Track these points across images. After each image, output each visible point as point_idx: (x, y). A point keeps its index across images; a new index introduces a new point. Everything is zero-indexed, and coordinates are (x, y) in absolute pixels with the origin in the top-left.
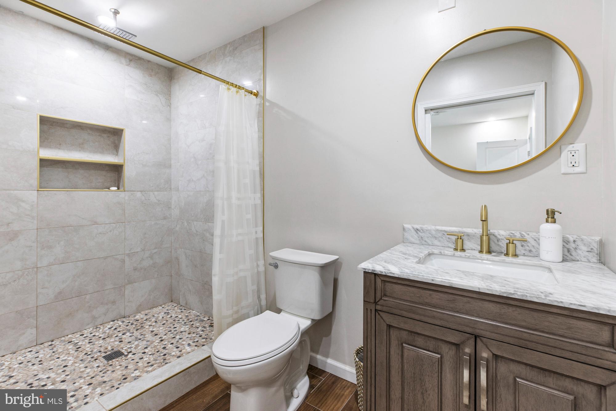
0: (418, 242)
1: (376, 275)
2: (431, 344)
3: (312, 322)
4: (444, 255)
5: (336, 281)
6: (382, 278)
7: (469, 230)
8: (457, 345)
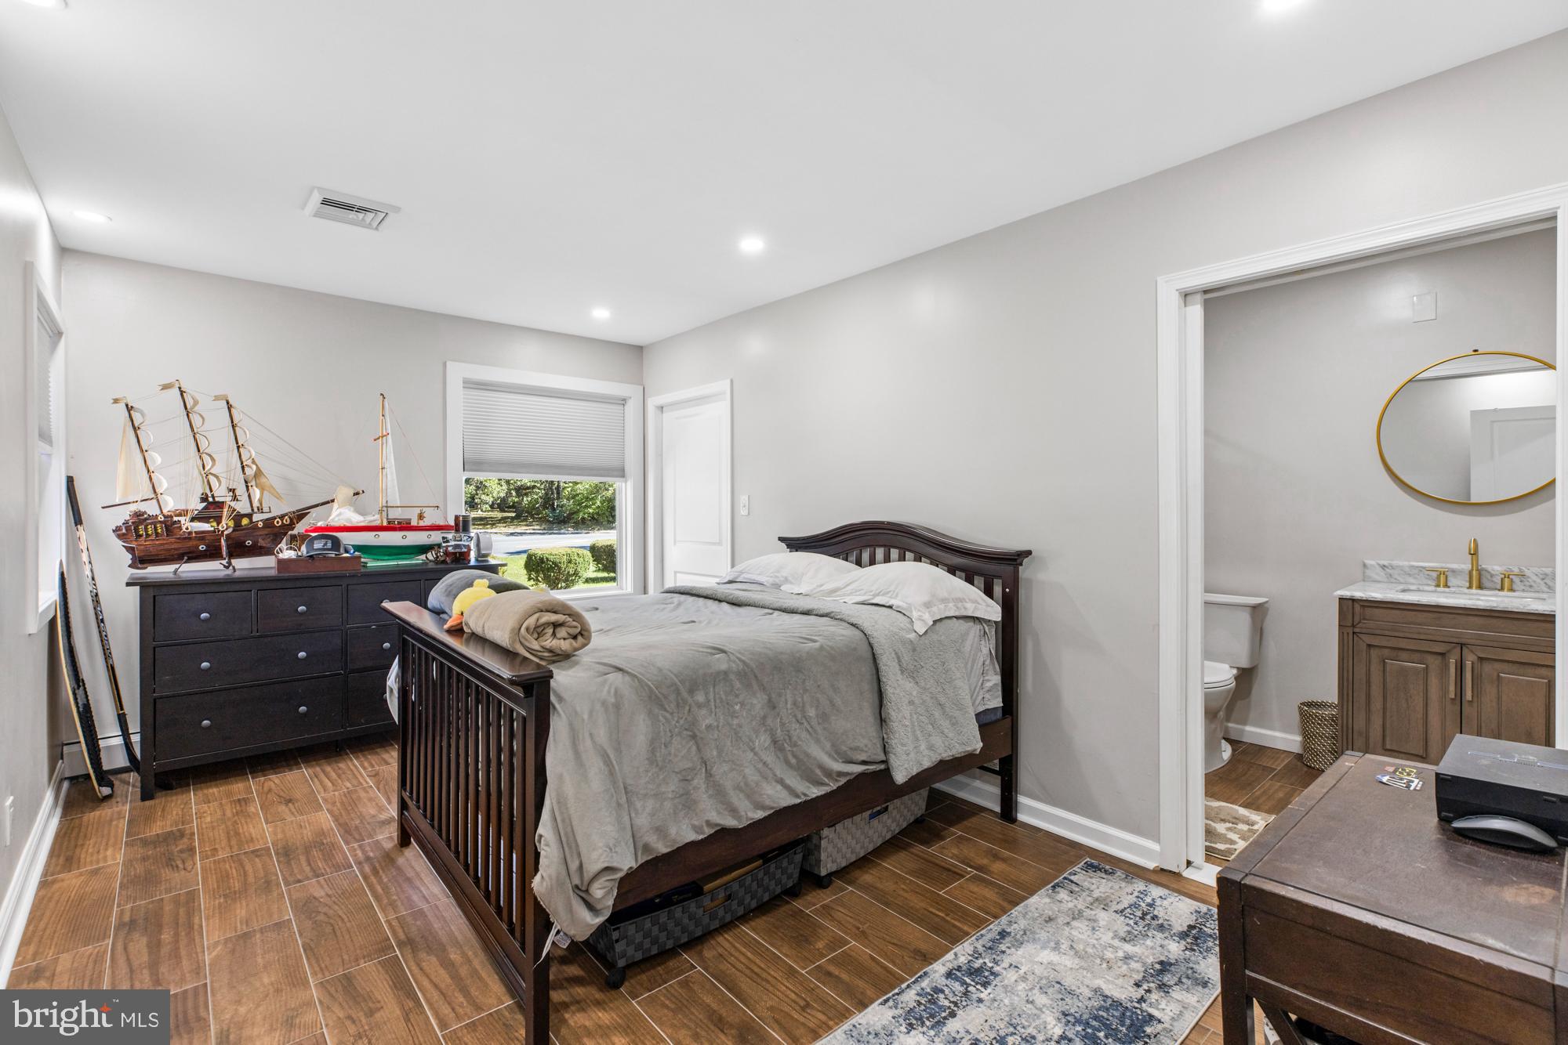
0: (1386, 580)
1: (1353, 600)
2: (1416, 656)
3: (1238, 671)
4: (1423, 591)
5: (1261, 629)
6: (1362, 604)
7: (1454, 566)
8: (1442, 654)
